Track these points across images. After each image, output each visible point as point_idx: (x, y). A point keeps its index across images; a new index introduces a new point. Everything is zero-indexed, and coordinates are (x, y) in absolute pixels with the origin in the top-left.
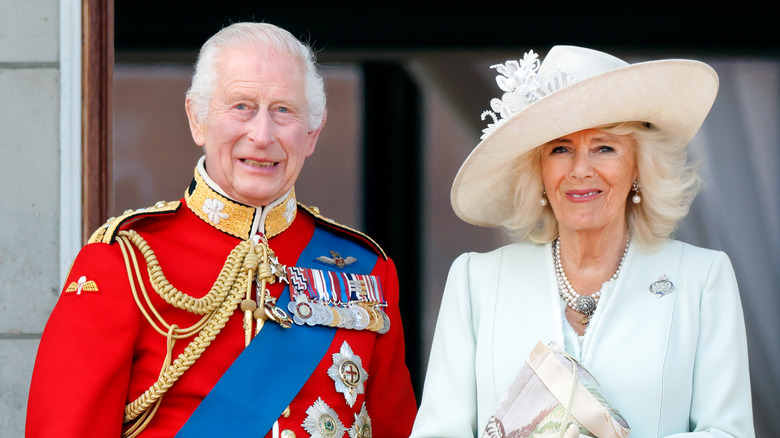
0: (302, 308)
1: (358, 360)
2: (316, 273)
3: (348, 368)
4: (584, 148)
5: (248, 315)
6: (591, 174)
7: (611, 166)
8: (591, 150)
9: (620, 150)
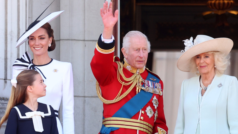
0: (147, 88)
1: (157, 99)
2: (149, 81)
3: (156, 101)
4: (203, 57)
5: (137, 88)
6: (204, 62)
7: (208, 60)
8: (204, 57)
9: (210, 57)
